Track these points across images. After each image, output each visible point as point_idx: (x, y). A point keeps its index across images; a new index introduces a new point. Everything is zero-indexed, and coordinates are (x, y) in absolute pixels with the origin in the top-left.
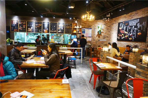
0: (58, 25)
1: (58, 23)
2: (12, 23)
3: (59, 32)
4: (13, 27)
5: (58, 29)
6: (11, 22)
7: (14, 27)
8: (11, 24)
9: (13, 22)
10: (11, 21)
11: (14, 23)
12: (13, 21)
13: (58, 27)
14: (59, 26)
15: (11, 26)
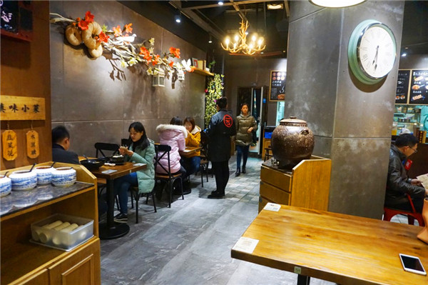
0: (413, 76)
1: (413, 71)
2: (274, 78)
3: (414, 98)
4: (275, 89)
5: (412, 90)
6: (273, 76)
7: (279, 88)
8: (272, 80)
9: (276, 76)
10: (273, 72)
11: (279, 78)
12: (277, 72)
13: (412, 84)
14: (416, 80)
15: (272, 87)
